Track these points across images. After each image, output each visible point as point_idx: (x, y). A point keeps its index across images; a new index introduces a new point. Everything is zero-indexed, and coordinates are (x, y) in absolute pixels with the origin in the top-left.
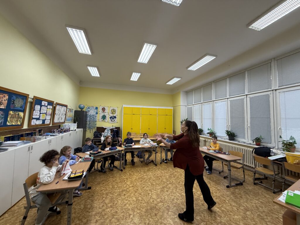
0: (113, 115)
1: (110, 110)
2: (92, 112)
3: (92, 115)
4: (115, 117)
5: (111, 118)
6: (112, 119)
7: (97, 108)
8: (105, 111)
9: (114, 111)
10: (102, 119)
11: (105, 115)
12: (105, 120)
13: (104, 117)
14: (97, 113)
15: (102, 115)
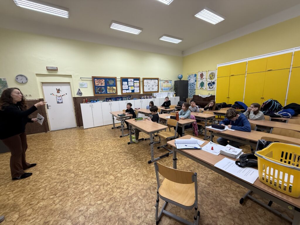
0: (211, 81)
1: (209, 75)
2: (192, 81)
3: (192, 84)
4: (214, 83)
5: (209, 84)
6: (210, 86)
7: (196, 75)
8: (204, 77)
9: (212, 75)
10: (200, 87)
11: (204, 81)
12: (203, 87)
13: (202, 84)
14: (196, 81)
15: (200, 82)
